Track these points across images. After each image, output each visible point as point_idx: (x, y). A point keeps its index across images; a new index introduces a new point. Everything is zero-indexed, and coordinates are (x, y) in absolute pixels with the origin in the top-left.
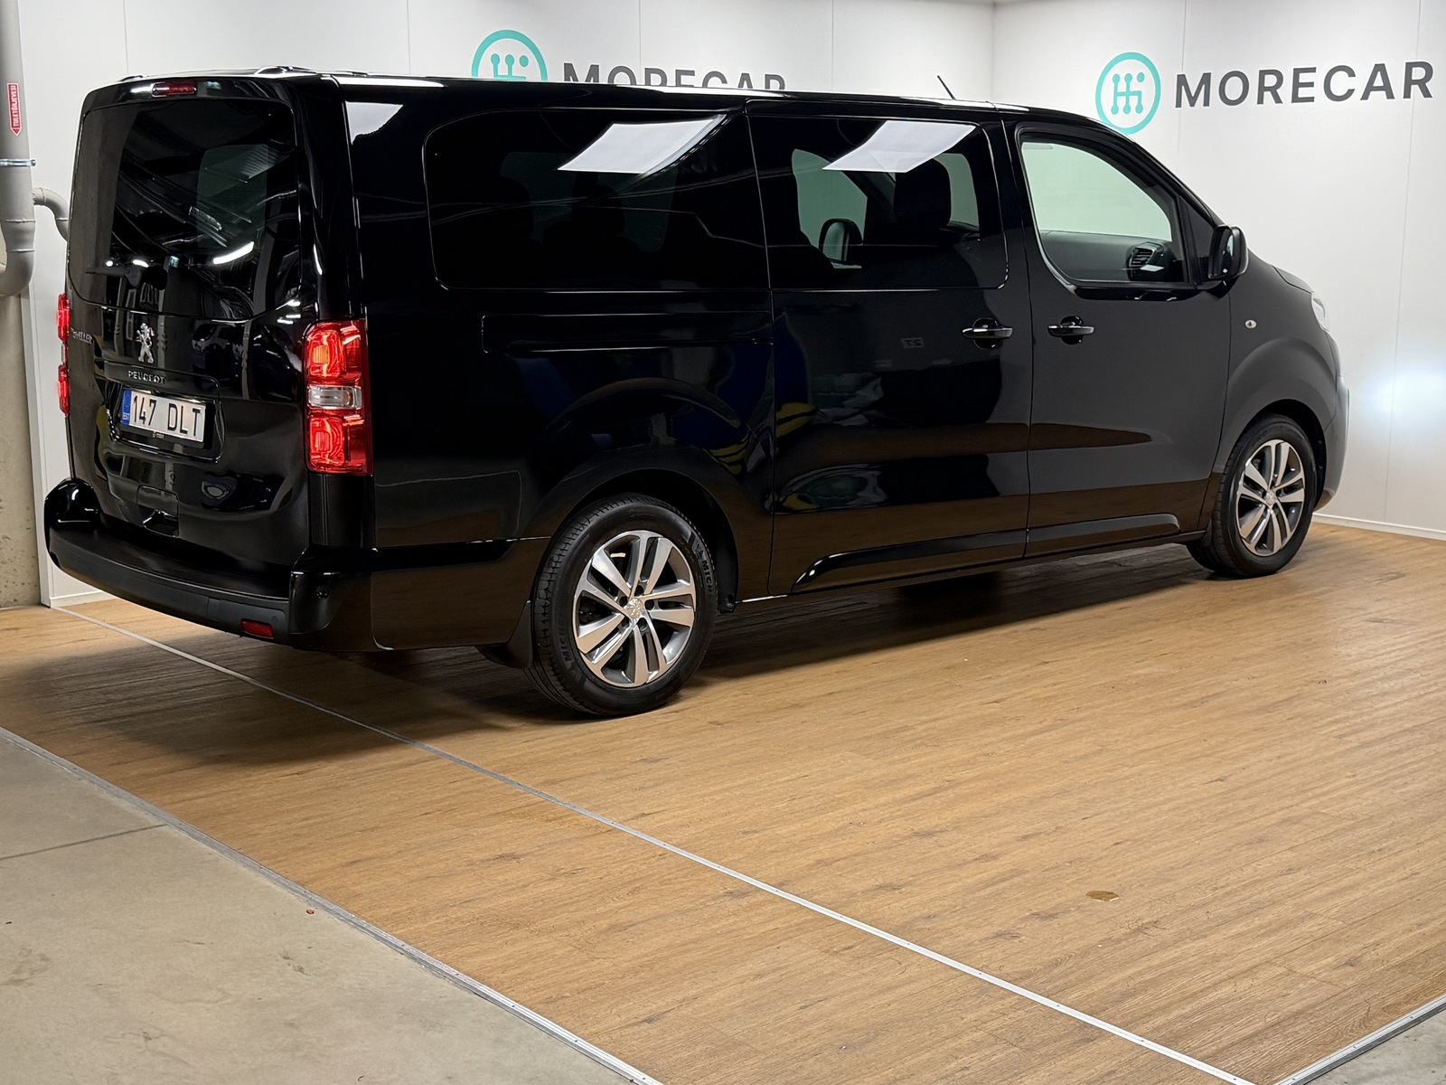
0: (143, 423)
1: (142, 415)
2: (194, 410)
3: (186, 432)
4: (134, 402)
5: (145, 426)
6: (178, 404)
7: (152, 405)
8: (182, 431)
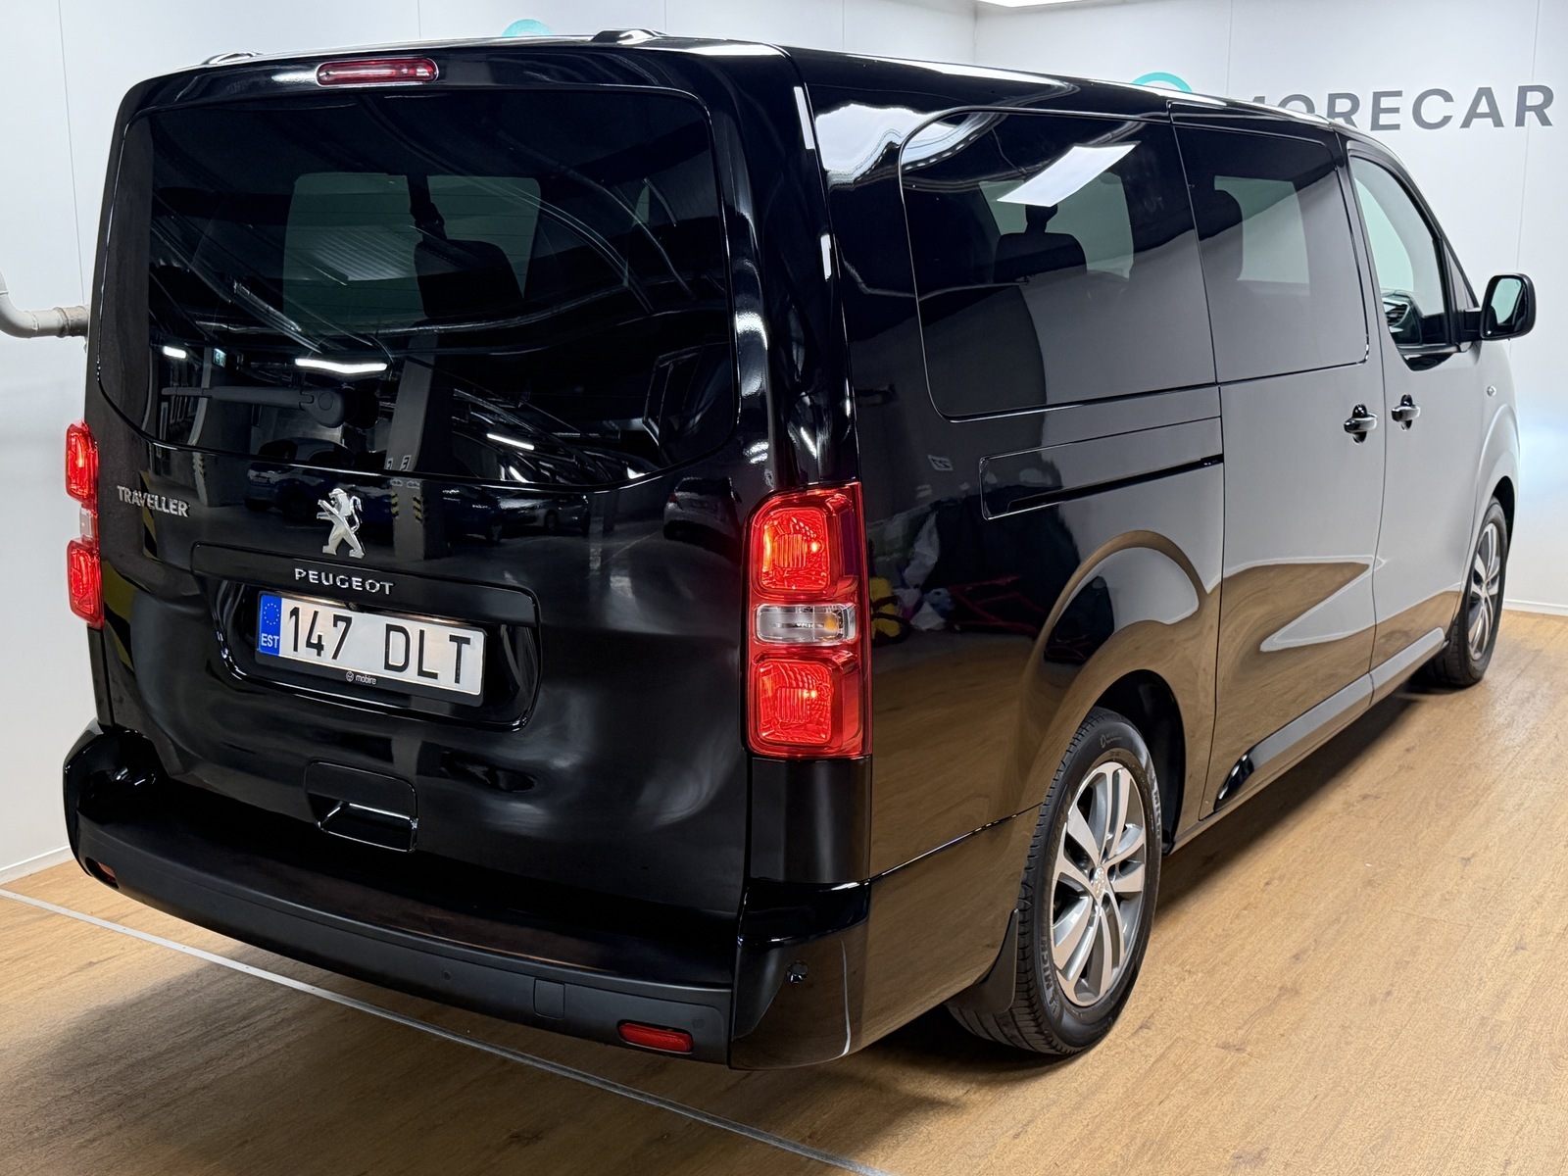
0: (319, 654)
1: (314, 640)
2: (453, 638)
3: (434, 676)
4: (291, 617)
5: (326, 660)
6: (413, 627)
7: (342, 625)
8: (421, 673)
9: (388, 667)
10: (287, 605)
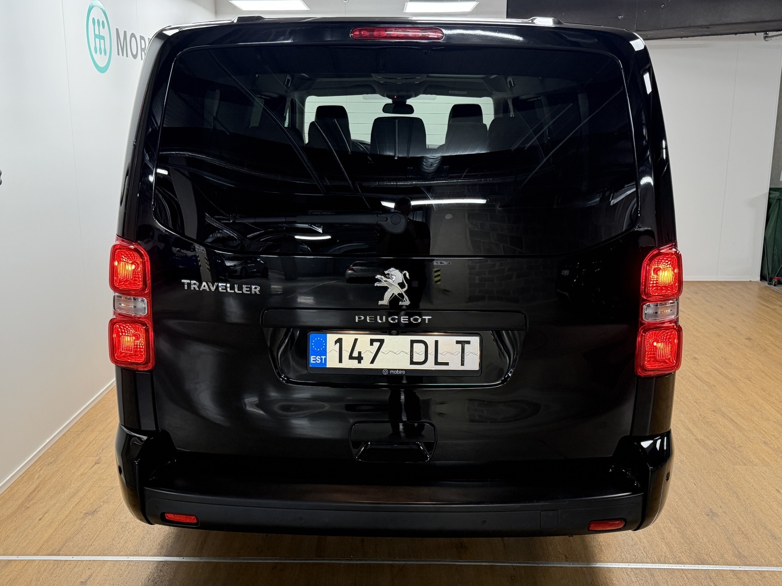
0: (359, 362)
1: (355, 354)
2: (458, 342)
3: (447, 364)
4: (336, 344)
5: (365, 364)
6: (430, 339)
7: (377, 344)
8: (437, 363)
9: (412, 363)
10: (331, 338)
